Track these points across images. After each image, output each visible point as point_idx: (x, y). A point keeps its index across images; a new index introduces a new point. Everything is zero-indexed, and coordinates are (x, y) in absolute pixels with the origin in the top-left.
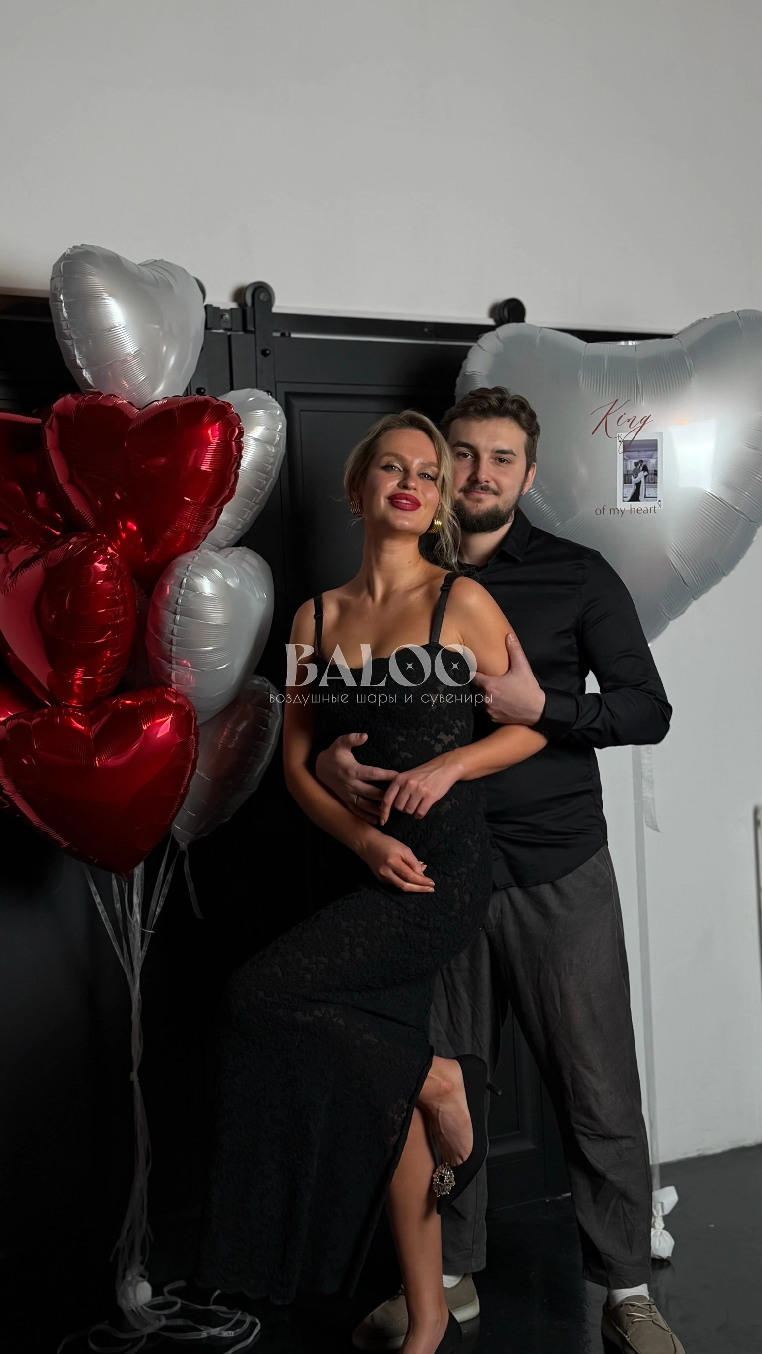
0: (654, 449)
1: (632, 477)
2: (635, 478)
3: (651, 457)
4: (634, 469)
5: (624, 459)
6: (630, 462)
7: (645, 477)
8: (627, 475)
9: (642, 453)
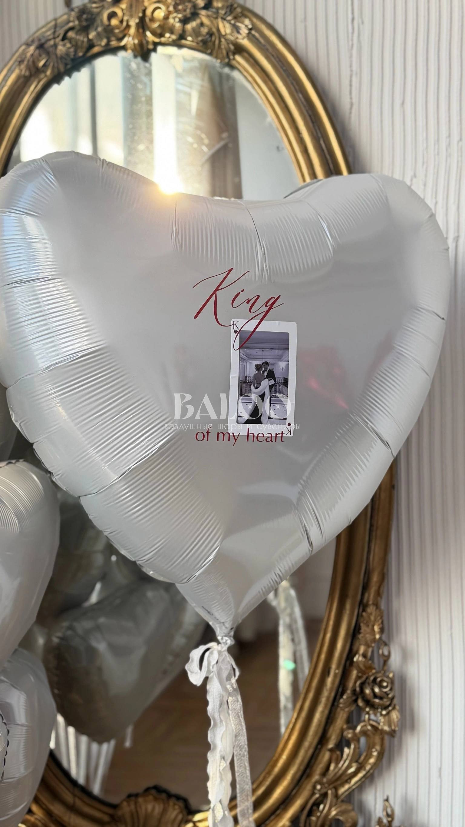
0: (285, 346)
1: (252, 387)
2: (257, 388)
3: (280, 358)
4: (255, 375)
5: (241, 359)
6: (250, 363)
7: (271, 387)
8: (245, 382)
9: (267, 353)
